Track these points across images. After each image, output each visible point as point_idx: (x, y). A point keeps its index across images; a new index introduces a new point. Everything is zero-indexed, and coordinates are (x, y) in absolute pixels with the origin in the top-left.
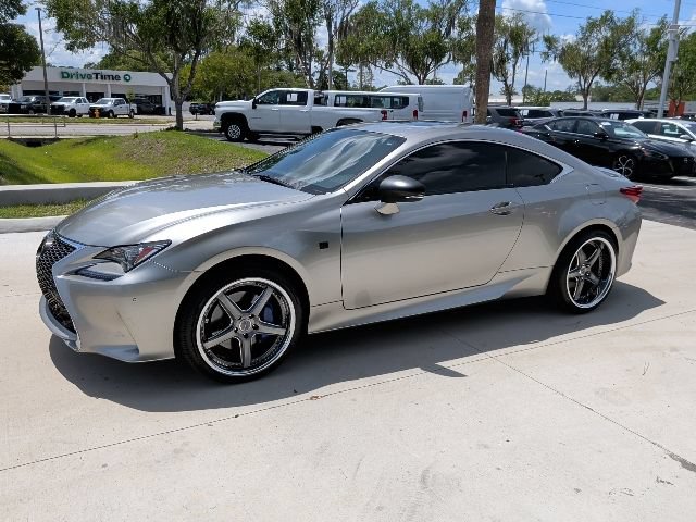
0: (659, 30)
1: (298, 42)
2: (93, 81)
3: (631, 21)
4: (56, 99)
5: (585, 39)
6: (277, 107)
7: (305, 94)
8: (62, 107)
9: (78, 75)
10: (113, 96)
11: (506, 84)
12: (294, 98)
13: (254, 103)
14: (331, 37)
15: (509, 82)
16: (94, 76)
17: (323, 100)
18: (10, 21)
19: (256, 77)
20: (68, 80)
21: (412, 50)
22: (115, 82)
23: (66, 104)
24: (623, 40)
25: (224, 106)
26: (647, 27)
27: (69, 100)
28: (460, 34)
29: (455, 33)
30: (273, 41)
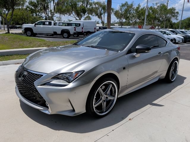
0: (138, 7)
1: (44, 7)
3: (132, 5)
5: (121, 9)
6: (42, 26)
7: (51, 22)
11: (102, 21)
12: (48, 23)
13: (35, 25)
14: (54, 6)
15: (103, 20)
17: (55, 24)
19: (28, 18)
21: (77, 11)
24: (130, 9)
25: (25, 26)
26: (135, 7)
28: (90, 6)
29: (88, 6)
30: (37, 7)
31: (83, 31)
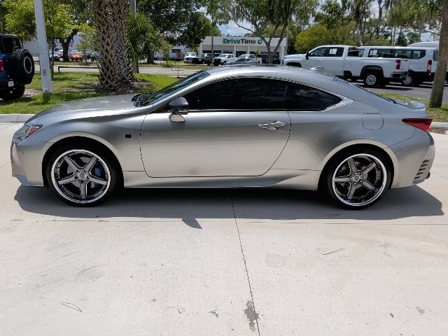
2: (241, 44)
4: (218, 55)
6: (322, 58)
7: (342, 49)
8: (220, 60)
9: (232, 41)
10: (251, 53)
12: (334, 51)
13: (307, 56)
16: (241, 41)
18: (198, 10)
20: (227, 44)
22: (253, 45)
23: (222, 58)
27: (225, 56)
31: (429, 71)
